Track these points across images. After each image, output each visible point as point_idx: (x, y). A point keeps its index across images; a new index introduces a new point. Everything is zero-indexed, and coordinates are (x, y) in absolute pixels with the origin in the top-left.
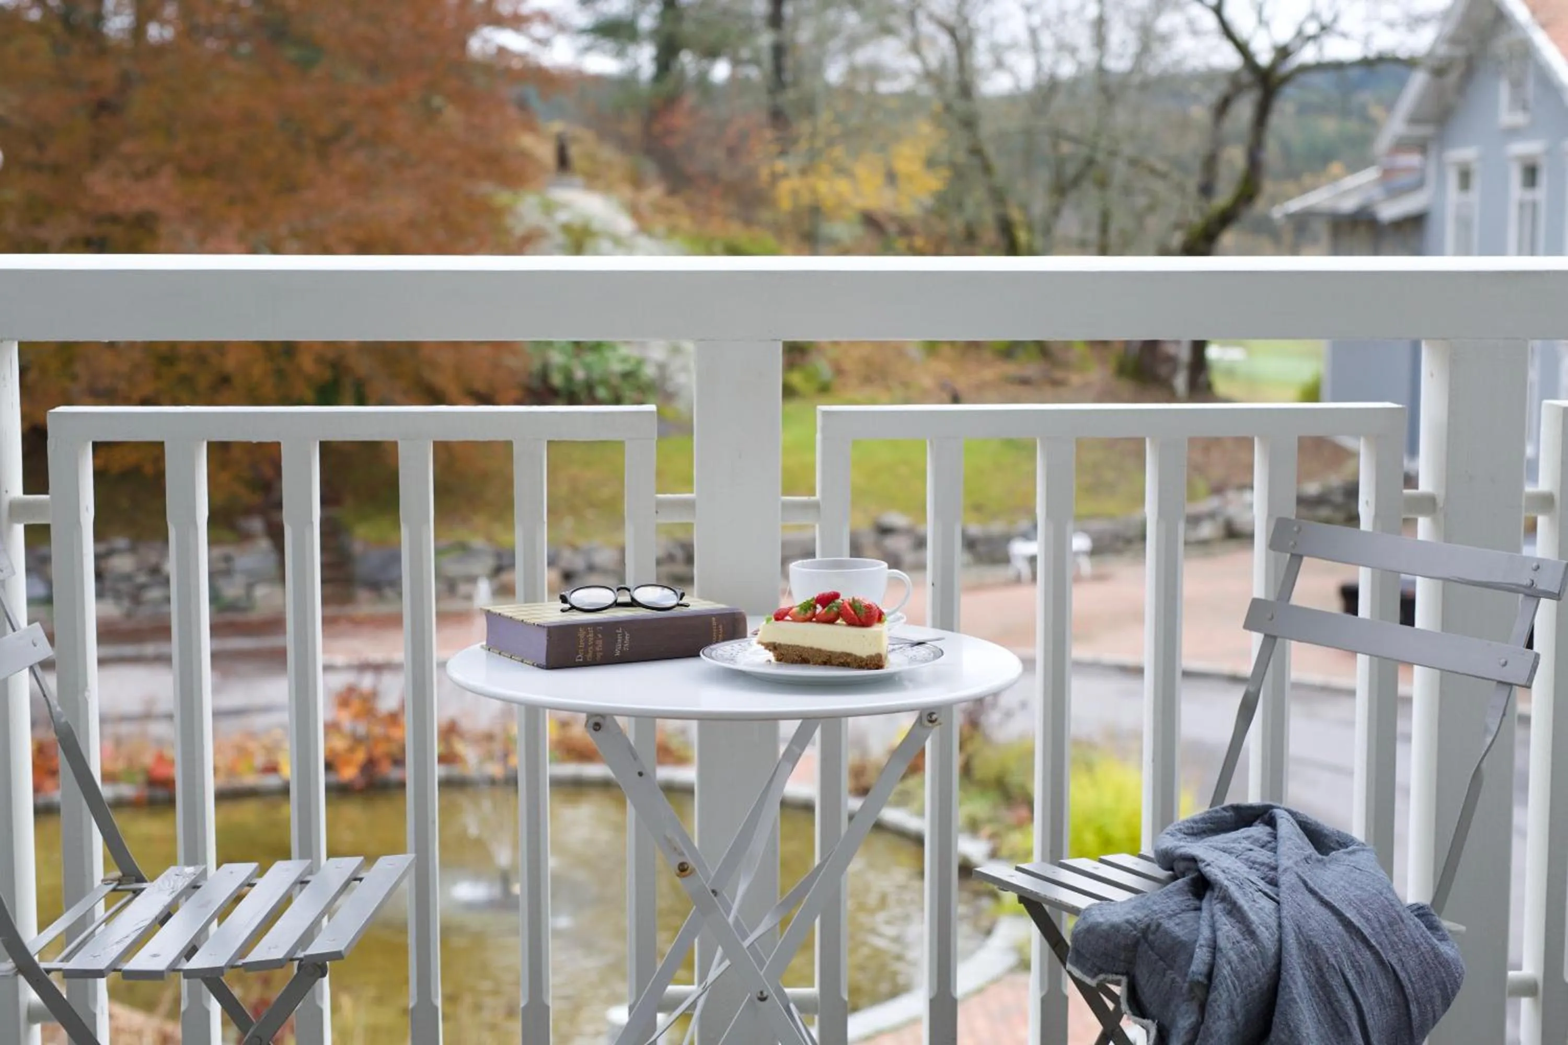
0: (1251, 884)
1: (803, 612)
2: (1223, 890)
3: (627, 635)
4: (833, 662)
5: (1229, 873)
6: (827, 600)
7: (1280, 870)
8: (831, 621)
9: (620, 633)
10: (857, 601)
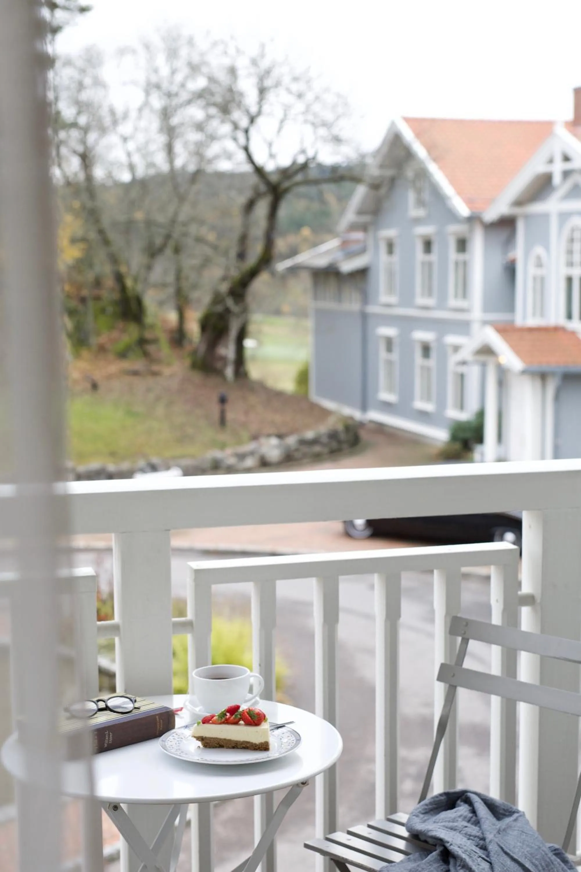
0: (474, 853)
1: (220, 719)
2: (463, 861)
3: (111, 734)
4: (239, 747)
5: (462, 848)
6: (234, 710)
7: (487, 841)
8: (236, 723)
9: (107, 734)
10: (251, 710)
